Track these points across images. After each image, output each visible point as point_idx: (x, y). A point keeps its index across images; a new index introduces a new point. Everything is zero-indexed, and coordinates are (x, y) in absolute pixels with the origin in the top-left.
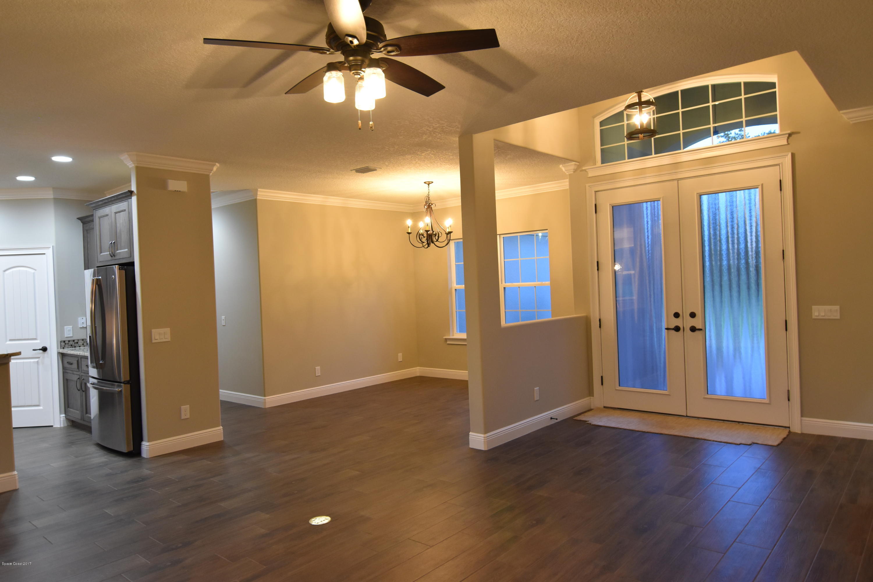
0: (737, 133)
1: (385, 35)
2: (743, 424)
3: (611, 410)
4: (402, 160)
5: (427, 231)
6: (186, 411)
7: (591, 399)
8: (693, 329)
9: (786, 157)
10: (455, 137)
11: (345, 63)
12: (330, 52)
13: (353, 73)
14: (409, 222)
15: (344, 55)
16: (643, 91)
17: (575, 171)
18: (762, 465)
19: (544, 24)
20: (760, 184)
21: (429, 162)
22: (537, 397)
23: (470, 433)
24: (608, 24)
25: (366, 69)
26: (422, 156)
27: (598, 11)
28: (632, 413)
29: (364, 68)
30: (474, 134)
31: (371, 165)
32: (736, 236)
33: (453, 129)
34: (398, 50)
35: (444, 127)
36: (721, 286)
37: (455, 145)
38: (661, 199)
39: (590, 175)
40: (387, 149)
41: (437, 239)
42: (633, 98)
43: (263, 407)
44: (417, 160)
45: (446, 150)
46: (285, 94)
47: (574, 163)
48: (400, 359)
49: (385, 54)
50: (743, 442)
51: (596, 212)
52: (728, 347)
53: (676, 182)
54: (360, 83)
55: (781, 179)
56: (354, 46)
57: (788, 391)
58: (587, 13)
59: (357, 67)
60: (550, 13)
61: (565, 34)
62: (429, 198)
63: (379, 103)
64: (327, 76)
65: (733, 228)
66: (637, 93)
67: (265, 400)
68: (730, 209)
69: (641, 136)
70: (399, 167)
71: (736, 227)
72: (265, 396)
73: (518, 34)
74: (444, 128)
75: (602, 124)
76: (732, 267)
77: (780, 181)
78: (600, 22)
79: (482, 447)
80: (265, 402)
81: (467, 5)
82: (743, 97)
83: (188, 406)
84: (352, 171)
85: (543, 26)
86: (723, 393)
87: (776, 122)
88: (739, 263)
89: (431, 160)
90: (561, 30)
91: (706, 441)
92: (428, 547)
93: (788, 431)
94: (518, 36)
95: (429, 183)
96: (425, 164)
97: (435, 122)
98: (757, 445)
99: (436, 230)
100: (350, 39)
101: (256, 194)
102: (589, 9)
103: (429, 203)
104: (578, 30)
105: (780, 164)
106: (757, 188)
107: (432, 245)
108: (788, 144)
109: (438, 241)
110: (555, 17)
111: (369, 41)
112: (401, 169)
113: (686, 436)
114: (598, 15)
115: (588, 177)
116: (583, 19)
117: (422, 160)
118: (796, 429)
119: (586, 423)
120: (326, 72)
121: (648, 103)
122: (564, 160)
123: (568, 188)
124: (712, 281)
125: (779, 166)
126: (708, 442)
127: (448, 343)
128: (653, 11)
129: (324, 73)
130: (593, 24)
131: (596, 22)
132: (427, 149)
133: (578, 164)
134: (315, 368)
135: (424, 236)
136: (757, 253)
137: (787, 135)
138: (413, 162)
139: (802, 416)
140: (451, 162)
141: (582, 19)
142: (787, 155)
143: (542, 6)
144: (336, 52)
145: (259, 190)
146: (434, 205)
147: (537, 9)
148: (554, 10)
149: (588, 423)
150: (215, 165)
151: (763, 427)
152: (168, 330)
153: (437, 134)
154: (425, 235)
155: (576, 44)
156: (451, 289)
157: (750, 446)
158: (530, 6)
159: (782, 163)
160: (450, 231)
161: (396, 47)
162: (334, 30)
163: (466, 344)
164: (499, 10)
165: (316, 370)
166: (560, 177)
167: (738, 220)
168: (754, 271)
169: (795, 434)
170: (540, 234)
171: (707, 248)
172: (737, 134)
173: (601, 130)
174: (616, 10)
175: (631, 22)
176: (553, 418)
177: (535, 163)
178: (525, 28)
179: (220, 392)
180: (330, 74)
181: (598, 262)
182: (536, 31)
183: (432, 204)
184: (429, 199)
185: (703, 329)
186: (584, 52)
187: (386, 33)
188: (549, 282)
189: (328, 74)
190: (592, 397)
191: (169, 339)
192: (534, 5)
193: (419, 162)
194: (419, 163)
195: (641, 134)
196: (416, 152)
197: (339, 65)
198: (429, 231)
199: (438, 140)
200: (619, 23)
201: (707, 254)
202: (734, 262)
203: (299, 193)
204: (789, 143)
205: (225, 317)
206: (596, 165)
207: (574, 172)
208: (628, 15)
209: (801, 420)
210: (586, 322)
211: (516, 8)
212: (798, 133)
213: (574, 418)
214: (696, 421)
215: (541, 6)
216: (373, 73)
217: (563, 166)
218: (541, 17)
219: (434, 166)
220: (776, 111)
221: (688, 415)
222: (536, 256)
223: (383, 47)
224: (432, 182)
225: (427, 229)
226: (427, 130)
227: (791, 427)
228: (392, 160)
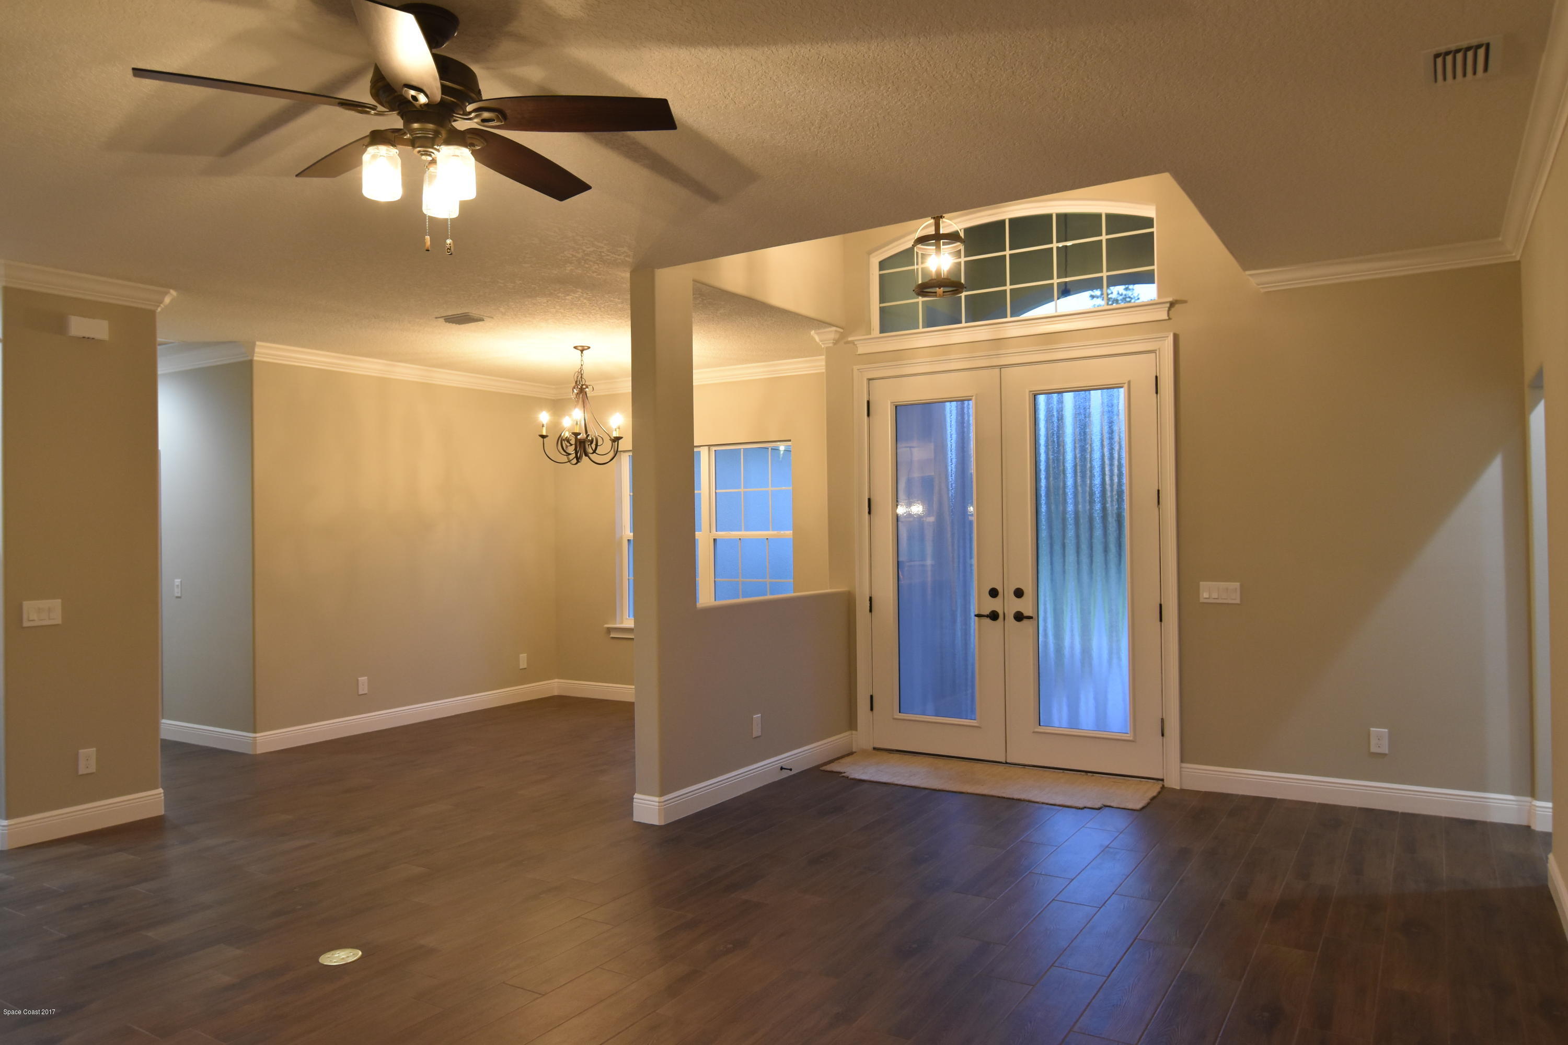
0: (1120, 293)
1: (480, 90)
2: (1093, 776)
3: (885, 753)
4: (530, 306)
5: (576, 434)
6: (88, 760)
7: (852, 734)
8: (1019, 617)
9: (1165, 340)
10: (625, 271)
11: (405, 134)
12: (375, 112)
13: (419, 152)
14: (544, 417)
15: (403, 119)
16: (944, 217)
17: (836, 342)
18: (1113, 840)
19: (762, 96)
20: (1127, 382)
21: (580, 312)
22: (757, 731)
23: (636, 796)
24: (869, 105)
25: (441, 147)
26: (567, 301)
27: (850, 83)
28: (920, 758)
29: (438, 146)
30: (658, 269)
31: (474, 311)
32: (1116, 463)
33: (619, 257)
34: (500, 119)
35: (603, 252)
36: (1064, 546)
37: (624, 286)
38: (974, 397)
39: (861, 350)
40: (502, 285)
41: (594, 449)
42: (925, 226)
43: (251, 753)
44: (558, 307)
45: (608, 293)
46: (297, 176)
47: (834, 328)
48: (523, 664)
49: (477, 123)
50: (1089, 805)
51: (868, 415)
52: (1072, 647)
53: (997, 370)
54: (432, 169)
55: (1158, 375)
56: (421, 105)
57: (1162, 719)
58: (832, 85)
59: (426, 142)
60: (771, 78)
61: (798, 116)
62: (582, 374)
63: (465, 207)
64: (370, 153)
65: (1111, 449)
66: (934, 218)
67: (255, 739)
68: (1108, 417)
69: (940, 291)
70: (526, 317)
71: (1116, 448)
72: (255, 732)
73: (721, 107)
74: (603, 254)
75: (883, 265)
76: (1081, 515)
77: (1156, 377)
78: (854, 101)
79: (655, 819)
80: (256, 743)
81: (629, 52)
82: (1104, 237)
83: (92, 751)
84: (439, 319)
85: (761, 99)
86: (1064, 724)
87: (1151, 281)
88: (1091, 509)
89: (585, 309)
90: (792, 108)
91: (1031, 804)
92: (537, 996)
93: (1161, 786)
94: (719, 111)
95: (583, 349)
96: (573, 315)
97: (586, 243)
98: (1110, 808)
99: (594, 432)
100: (413, 92)
101: (252, 352)
102: (834, 78)
103: (582, 385)
104: (820, 110)
105: (1156, 350)
106: (1122, 387)
107: (585, 458)
108: (1170, 319)
109: (596, 452)
110: (779, 87)
111: (449, 98)
112: (529, 321)
113: (1000, 795)
114: (851, 90)
115: (856, 355)
116: (827, 93)
117: (567, 308)
118: (1173, 782)
119: (840, 775)
120: (367, 146)
121: (953, 237)
122: (819, 323)
123: (824, 371)
124: (1051, 537)
125: (1155, 354)
126: (1033, 804)
127: (612, 636)
128: (938, 91)
129: (364, 147)
130: (844, 104)
131: (849, 101)
132: (574, 289)
133: (842, 330)
134: (358, 680)
135: (570, 443)
136: (1120, 493)
137: (1168, 305)
138: (552, 310)
139: (1182, 761)
140: (620, 315)
141: (825, 94)
142: (1168, 337)
143: (757, 66)
144: (390, 111)
145: (258, 343)
146: (590, 388)
147: (749, 71)
148: (777, 75)
149: (843, 776)
150: (168, 292)
151: (1124, 779)
152: (56, 604)
153: (591, 263)
154: (573, 442)
155: (818, 133)
156: (621, 538)
157: (1099, 811)
158: (736, 64)
159: (1159, 349)
160: (618, 436)
161: (497, 114)
162: (383, 75)
163: (633, 637)
164: (684, 65)
165: (360, 683)
166: (810, 351)
167: (1120, 436)
168: (1114, 522)
169: (1173, 790)
170: (782, 448)
171: (1043, 483)
172: (1122, 295)
173: (881, 276)
174: (879, 85)
175: (905, 106)
176: (784, 767)
177: (767, 325)
178: (730, 99)
179: (162, 724)
180: (376, 151)
181: (869, 500)
182: (749, 105)
183: (587, 387)
184: (581, 377)
185: (1034, 617)
186: (833, 147)
187: (481, 87)
188: (792, 532)
189: (371, 150)
190: (854, 732)
191: (59, 621)
192: (743, 64)
193: (562, 311)
194: (562, 313)
195: (940, 288)
196: (556, 293)
197: (391, 136)
198: (579, 434)
199: (595, 275)
200: (887, 104)
201: (1043, 492)
202: (1084, 506)
203: (338, 353)
204: (1170, 317)
205: (181, 581)
206: (870, 334)
207: (835, 344)
208: (899, 94)
209: (1181, 768)
210: (849, 600)
211: (713, 64)
212: (1185, 302)
213: (821, 768)
214: (1019, 770)
215: (755, 66)
216: (453, 156)
217: (815, 333)
218: (757, 83)
219: (590, 319)
220: (1153, 264)
221: (1008, 761)
222: (770, 486)
223: (475, 111)
224: (589, 348)
225: (577, 431)
226: (573, 256)
227: (1165, 779)
228: (512, 304)
